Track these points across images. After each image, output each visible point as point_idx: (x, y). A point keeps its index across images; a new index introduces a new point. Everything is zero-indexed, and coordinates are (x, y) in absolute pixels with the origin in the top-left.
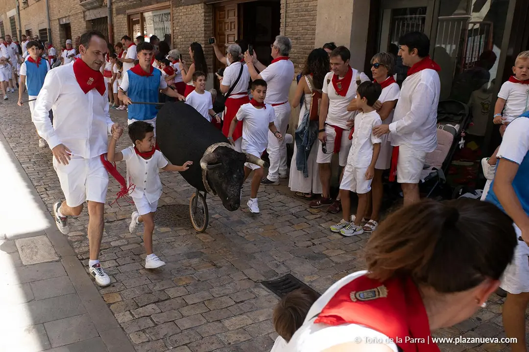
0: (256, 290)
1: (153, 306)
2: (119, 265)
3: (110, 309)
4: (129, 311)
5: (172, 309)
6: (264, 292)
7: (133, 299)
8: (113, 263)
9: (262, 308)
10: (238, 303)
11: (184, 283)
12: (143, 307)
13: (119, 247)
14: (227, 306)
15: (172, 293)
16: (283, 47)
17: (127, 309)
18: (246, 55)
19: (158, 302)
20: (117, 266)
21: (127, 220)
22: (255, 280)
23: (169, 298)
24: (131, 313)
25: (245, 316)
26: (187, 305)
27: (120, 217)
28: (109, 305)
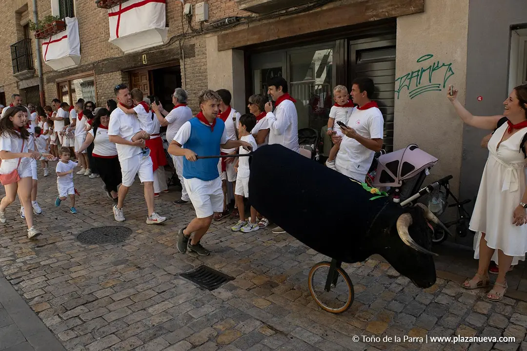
0: (175, 282)
1: (82, 307)
2: (49, 279)
3: (39, 317)
4: (58, 315)
5: (100, 307)
6: (182, 281)
7: (61, 305)
8: (42, 278)
9: (181, 294)
10: (160, 293)
11: (111, 285)
12: (72, 310)
13: (49, 265)
14: (150, 297)
15: (99, 294)
16: (181, 97)
17: (56, 314)
18: (154, 105)
19: (86, 303)
20: (46, 281)
21: (57, 243)
22: (175, 274)
23: (97, 299)
24: (60, 317)
25: (166, 302)
26: (114, 301)
27: (51, 242)
28: (38, 313)
